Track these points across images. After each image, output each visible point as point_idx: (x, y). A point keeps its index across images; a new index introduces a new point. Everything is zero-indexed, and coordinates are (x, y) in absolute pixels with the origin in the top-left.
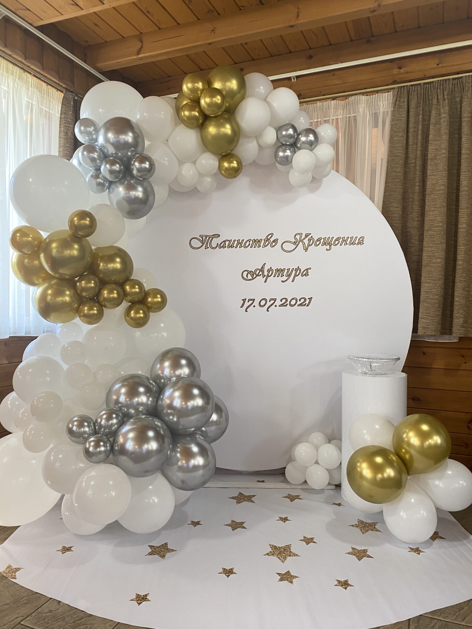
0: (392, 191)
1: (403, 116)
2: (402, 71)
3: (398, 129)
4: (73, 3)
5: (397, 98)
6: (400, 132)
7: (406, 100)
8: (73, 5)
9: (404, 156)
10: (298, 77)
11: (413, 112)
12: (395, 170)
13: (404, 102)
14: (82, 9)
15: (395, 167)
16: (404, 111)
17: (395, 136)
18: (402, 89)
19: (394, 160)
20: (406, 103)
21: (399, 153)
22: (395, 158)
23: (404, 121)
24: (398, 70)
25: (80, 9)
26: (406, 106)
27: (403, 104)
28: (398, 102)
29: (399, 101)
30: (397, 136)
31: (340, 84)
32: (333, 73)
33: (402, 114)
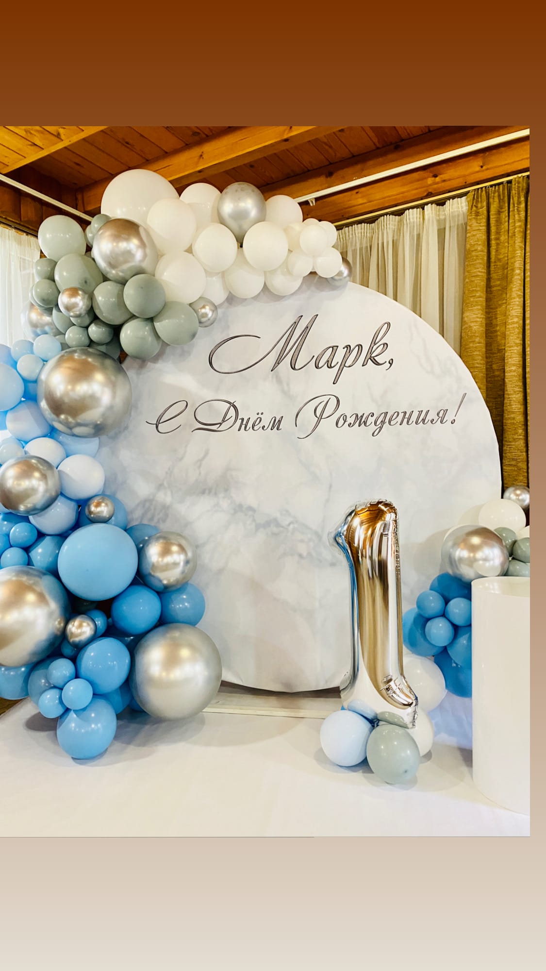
0: (473, 322)
1: (481, 225)
2: (438, 179)
3: (476, 241)
4: (30, 143)
5: (473, 203)
6: (480, 245)
7: (485, 204)
8: (31, 145)
9: (485, 276)
10: (317, 199)
11: (494, 219)
12: (474, 295)
13: (483, 207)
14: (43, 149)
15: (474, 290)
16: (483, 218)
17: (472, 251)
18: (480, 191)
19: (473, 281)
20: (485, 208)
21: (479, 271)
22: (473, 279)
23: (484, 230)
24: (433, 178)
25: (41, 149)
26: (485, 212)
27: (481, 210)
28: (474, 208)
29: (476, 207)
30: (475, 250)
31: (366, 203)
32: (357, 191)
33: (481, 222)
